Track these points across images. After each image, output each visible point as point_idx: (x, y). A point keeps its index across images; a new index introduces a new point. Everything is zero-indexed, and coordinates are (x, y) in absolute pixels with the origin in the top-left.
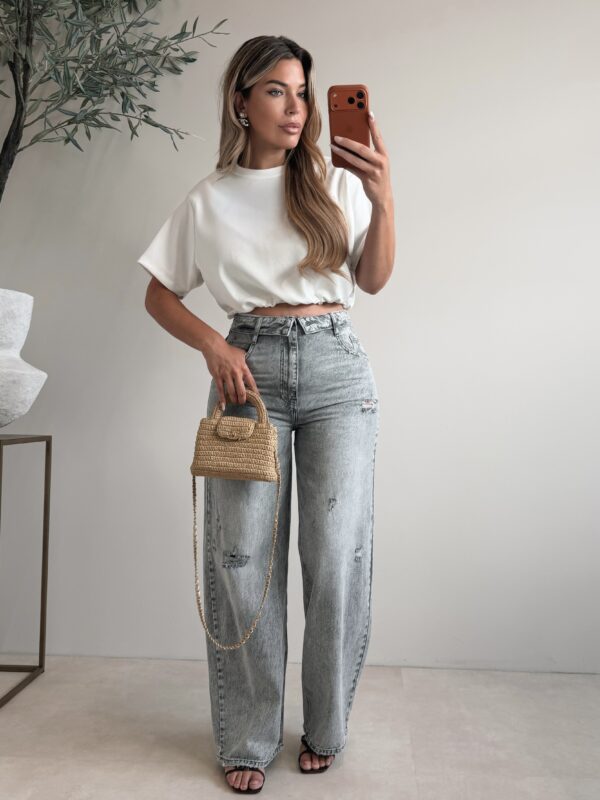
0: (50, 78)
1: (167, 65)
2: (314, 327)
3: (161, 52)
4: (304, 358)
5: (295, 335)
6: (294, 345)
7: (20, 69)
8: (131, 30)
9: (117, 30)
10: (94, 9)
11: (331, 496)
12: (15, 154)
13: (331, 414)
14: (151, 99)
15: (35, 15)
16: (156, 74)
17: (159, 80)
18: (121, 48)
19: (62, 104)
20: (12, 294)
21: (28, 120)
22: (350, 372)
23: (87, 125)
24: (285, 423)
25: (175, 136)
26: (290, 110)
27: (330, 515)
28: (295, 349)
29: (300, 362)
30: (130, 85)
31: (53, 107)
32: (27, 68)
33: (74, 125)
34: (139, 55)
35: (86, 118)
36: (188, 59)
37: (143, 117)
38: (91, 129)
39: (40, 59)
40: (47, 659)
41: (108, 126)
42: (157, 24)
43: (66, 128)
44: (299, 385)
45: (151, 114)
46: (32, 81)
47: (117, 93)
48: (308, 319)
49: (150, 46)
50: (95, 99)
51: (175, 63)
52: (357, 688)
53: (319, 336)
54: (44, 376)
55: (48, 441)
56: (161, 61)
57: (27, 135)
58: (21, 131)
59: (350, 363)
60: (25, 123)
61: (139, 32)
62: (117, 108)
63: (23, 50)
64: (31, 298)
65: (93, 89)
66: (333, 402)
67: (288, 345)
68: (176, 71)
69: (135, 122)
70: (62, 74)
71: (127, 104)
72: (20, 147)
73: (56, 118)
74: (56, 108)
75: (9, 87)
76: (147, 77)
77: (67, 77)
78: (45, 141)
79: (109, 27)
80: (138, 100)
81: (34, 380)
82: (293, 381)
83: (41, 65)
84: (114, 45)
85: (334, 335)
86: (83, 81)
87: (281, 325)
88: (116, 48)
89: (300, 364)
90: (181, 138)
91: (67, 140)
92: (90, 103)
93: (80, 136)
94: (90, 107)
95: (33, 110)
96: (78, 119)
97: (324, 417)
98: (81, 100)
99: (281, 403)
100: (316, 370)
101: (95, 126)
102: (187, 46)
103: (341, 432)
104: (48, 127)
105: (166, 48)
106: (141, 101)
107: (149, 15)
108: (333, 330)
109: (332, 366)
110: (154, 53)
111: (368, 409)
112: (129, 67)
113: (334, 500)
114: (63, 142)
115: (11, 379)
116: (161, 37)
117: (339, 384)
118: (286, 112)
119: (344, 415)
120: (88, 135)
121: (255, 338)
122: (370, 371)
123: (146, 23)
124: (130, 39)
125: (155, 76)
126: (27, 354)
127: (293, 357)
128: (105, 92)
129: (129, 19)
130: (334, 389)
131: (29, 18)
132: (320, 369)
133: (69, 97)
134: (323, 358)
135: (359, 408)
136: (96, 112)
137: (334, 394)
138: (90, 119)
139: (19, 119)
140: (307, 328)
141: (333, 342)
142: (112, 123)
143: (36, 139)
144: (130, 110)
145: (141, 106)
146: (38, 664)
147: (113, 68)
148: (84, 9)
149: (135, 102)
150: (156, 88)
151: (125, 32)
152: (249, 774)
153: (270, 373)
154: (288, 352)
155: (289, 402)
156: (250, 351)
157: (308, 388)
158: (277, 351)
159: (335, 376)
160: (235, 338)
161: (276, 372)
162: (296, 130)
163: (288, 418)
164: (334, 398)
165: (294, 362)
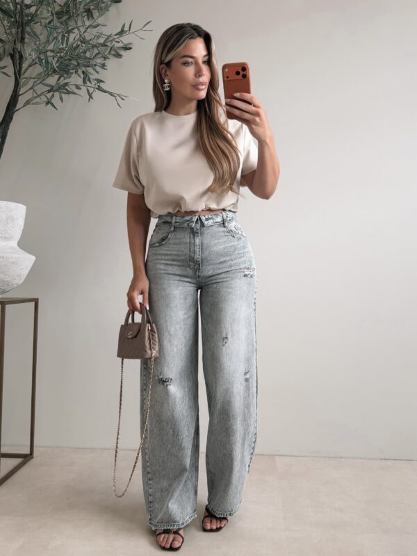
0: (36, 63)
1: (113, 52)
2: (210, 222)
3: (109, 44)
4: (205, 242)
5: (198, 226)
6: (197, 233)
7: (17, 58)
8: (89, 30)
9: (79, 30)
10: (65, 18)
11: (224, 335)
12: (14, 113)
13: (224, 278)
14: (103, 75)
15: (26, 23)
16: (105, 58)
17: (108, 62)
18: (81, 42)
19: (43, 80)
20: (13, 205)
21: (22, 91)
22: (236, 249)
23: (60, 93)
24: (193, 285)
25: (118, 98)
27: (224, 348)
28: (198, 236)
29: (202, 244)
30: (88, 66)
31: (39, 82)
32: (21, 57)
33: (51, 94)
34: (94, 46)
35: (60, 88)
36: (127, 48)
37: (97, 87)
38: (63, 95)
39: (29, 52)
41: (74, 93)
42: (105, 26)
43: (47, 95)
44: (202, 259)
45: (101, 84)
46: (25, 66)
47: (80, 72)
48: (207, 217)
49: (101, 40)
50: (65, 75)
51: (118, 51)
53: (214, 227)
54: (33, 258)
55: (36, 301)
56: (109, 49)
57: (21, 100)
58: (18, 98)
59: (236, 243)
60: (20, 93)
61: (94, 31)
62: (80, 81)
63: (19, 46)
64: (24, 207)
65: (64, 70)
66: (225, 270)
67: (194, 233)
68: (119, 56)
69: (91, 90)
70: (44, 61)
71: (86, 78)
72: (17, 108)
73: (41, 88)
75: (10, 70)
76: (99, 61)
77: (47, 62)
78: (33, 104)
79: (74, 29)
80: (94, 76)
81: (27, 261)
82: (197, 257)
83: (30, 55)
84: (78, 40)
85: (224, 227)
86: (57, 65)
87: (188, 221)
88: (79, 43)
90: (122, 99)
91: (48, 103)
92: (62, 78)
93: (56, 100)
94: (62, 81)
95: (25, 84)
96: (54, 89)
97: (218, 281)
98: (57, 77)
99: (190, 272)
100: (212, 249)
101: (65, 93)
102: (125, 39)
103: (230, 291)
104: (35, 95)
105: (112, 41)
106: (96, 76)
107: (100, 20)
108: (223, 224)
109: (223, 246)
110: (104, 45)
111: (248, 275)
112: (88, 55)
113: (227, 338)
114: (45, 104)
115: (11, 260)
116: (109, 34)
117: (228, 258)
118: (196, 76)
119: (232, 278)
120: (61, 99)
121: (172, 229)
122: (249, 248)
123: (98, 25)
124: (88, 36)
125: (105, 60)
126: (22, 244)
127: (197, 241)
128: (71, 71)
129: (87, 23)
130: (225, 262)
131: (22, 25)
132: (215, 249)
133: (49, 75)
134: (217, 241)
135: (242, 274)
136: (66, 84)
137: (225, 265)
138: (62, 89)
139: (16, 91)
140: (206, 223)
141: (224, 232)
142: (76, 91)
143: (27, 103)
144: (88, 83)
145: (96, 80)
146: (29, 453)
147: (77, 55)
148: (58, 18)
149: (92, 77)
150: (106, 67)
151: (84, 32)
152: (172, 537)
153: (183, 251)
154: (194, 238)
155: (195, 271)
156: (170, 236)
157: (207, 261)
158: (186, 237)
159: (225, 253)
160: (160, 229)
161: (187, 251)
162: (204, 87)
163: (195, 281)
164: (225, 268)
165: (198, 244)
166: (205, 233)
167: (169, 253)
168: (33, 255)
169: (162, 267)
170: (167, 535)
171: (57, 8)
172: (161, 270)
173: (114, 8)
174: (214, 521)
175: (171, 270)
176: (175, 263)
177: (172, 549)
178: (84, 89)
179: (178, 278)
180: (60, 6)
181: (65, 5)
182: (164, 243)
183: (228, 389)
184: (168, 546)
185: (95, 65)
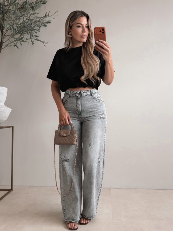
0: (9, 29)
1: (43, 24)
2: (85, 94)
3: (41, 21)
4: (82, 102)
5: (80, 96)
8: (32, 15)
11: (90, 143)
13: (91, 119)
14: (38, 34)
17: (41, 29)
19: (13, 36)
20: (1, 88)
22: (97, 106)
24: (78, 121)
25: (44, 43)
27: (90, 148)
28: (80, 100)
29: (81, 103)
30: (32, 30)
31: (11, 37)
32: (3, 27)
33: (16, 42)
36: (48, 23)
40: (13, 187)
43: (14, 42)
44: (81, 110)
46: (4, 30)
47: (28, 33)
48: (84, 92)
49: (38, 20)
51: (45, 24)
53: (87, 96)
54: (11, 110)
55: (13, 127)
56: (41, 23)
57: (4, 45)
58: (2, 44)
59: (97, 104)
60: (3, 42)
61: (34, 16)
62: (28, 37)
63: (2, 22)
64: (7, 89)
65: (21, 32)
66: (91, 115)
67: (78, 99)
68: (45, 26)
69: (33, 41)
71: (31, 35)
72: (2, 48)
73: (12, 40)
74: (12, 37)
76: (37, 28)
77: (13, 29)
78: (9, 46)
80: (34, 34)
81: (8, 111)
82: (80, 109)
83: (6, 26)
84: (27, 20)
85: (92, 96)
89: (81, 104)
90: (46, 44)
91: (15, 46)
93: (18, 45)
95: (5, 38)
96: (17, 40)
97: (89, 120)
98: (19, 35)
99: (77, 116)
101: (22, 42)
102: (47, 19)
103: (94, 124)
104: (10, 42)
106: (36, 34)
107: (37, 11)
108: (91, 95)
109: (91, 105)
110: (39, 21)
111: (102, 117)
112: (32, 26)
113: (91, 144)
114: (14, 46)
115: (1, 111)
116: (40, 17)
117: (93, 110)
119: (95, 119)
120: (21, 44)
121: (69, 96)
123: (35, 13)
124: (31, 18)
125: (39, 28)
126: (7, 104)
127: (79, 102)
128: (25, 32)
130: (91, 112)
131: (3, 14)
132: (87, 105)
133: (16, 34)
134: (87, 102)
135: (100, 117)
136: (22, 38)
137: (92, 113)
138: (21, 40)
140: (83, 94)
142: (27, 41)
143: (7, 46)
144: (32, 37)
145: (35, 36)
146: (11, 188)
147: (27, 26)
148: (20, 10)
149: (34, 35)
150: (40, 31)
151: (30, 16)
152: (74, 224)
153: (73, 107)
154: (78, 101)
155: (79, 115)
156: (68, 100)
157: (84, 111)
158: (74, 100)
159: (92, 107)
160: (65, 97)
161: (75, 106)
162: (85, 37)
163: (79, 120)
164: (92, 114)
165: (79, 103)
166: (83, 99)
167: (68, 107)
168: (11, 108)
170: (71, 224)
171: (19, 6)
173: (43, 6)
174: (85, 220)
176: (70, 111)
178: (30, 41)
179: (72, 118)
180: (21, 5)
182: (66, 102)
183: (91, 165)
184: (73, 228)
185: (35, 30)
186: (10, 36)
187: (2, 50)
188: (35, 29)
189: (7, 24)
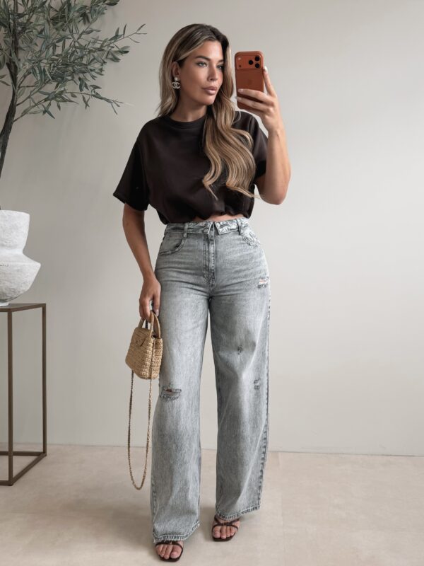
0: (30, 73)
1: (110, 56)
2: (224, 230)
3: (105, 48)
4: (218, 249)
5: (213, 233)
6: (212, 240)
7: (13, 68)
8: (83, 36)
9: (73, 36)
12: (12, 123)
13: (238, 290)
16: (102, 63)
17: (105, 67)
18: (77, 48)
19: (41, 88)
20: (15, 214)
21: (19, 101)
22: (252, 258)
23: (57, 101)
25: (114, 104)
26: (211, 77)
28: (213, 243)
30: (86, 72)
31: (35, 91)
32: (16, 67)
33: (49, 102)
35: (56, 96)
36: (123, 52)
37: (93, 93)
38: (60, 104)
39: (23, 63)
40: (48, 447)
41: (70, 101)
42: (99, 31)
43: (44, 104)
44: (216, 268)
46: (20, 76)
47: (76, 78)
48: (221, 223)
49: (98, 46)
50: (62, 82)
51: (115, 55)
52: (264, 476)
53: (228, 235)
54: (38, 265)
55: (44, 307)
56: (106, 53)
57: (19, 110)
58: (15, 108)
59: (252, 251)
60: (18, 103)
61: (88, 37)
62: (76, 88)
63: (14, 56)
64: (28, 215)
65: (60, 78)
66: (239, 280)
67: (208, 240)
68: (116, 60)
69: (87, 97)
71: (83, 85)
72: (15, 118)
73: (39, 97)
74: (38, 91)
75: (8, 80)
76: (97, 66)
78: (30, 113)
80: (90, 82)
81: (31, 268)
82: (212, 265)
83: (24, 65)
84: (72, 47)
85: (240, 234)
87: (202, 227)
88: (73, 49)
89: (216, 254)
90: (118, 105)
91: (45, 112)
92: (59, 86)
93: (53, 108)
94: (59, 89)
95: (22, 94)
96: (50, 98)
97: (232, 293)
98: (54, 84)
99: (203, 281)
100: (227, 258)
101: (61, 101)
102: (120, 44)
104: (33, 104)
105: (107, 46)
106: (92, 82)
107: (94, 26)
108: (239, 231)
109: (239, 255)
110: (101, 49)
111: (262, 285)
112: (84, 61)
114: (42, 113)
115: (16, 268)
116: (103, 40)
117: (244, 267)
118: (208, 79)
119: (246, 290)
120: (59, 107)
121: (185, 235)
123: (92, 31)
124: (83, 43)
125: (102, 65)
126: (29, 251)
127: (212, 248)
128: (68, 78)
130: (240, 271)
132: (229, 257)
133: (45, 83)
134: (232, 249)
136: (62, 92)
137: (240, 274)
138: (59, 97)
140: (220, 230)
141: (239, 239)
142: (73, 99)
143: (25, 112)
144: (85, 89)
145: (92, 86)
146: (42, 451)
147: (73, 62)
148: (55, 24)
149: (88, 83)
150: (103, 73)
151: (78, 38)
152: (171, 547)
153: (197, 259)
154: (208, 245)
155: (209, 280)
156: (183, 243)
157: (222, 270)
158: (200, 244)
159: (241, 261)
160: (170, 236)
161: (201, 259)
162: (214, 92)
164: (239, 277)
165: (212, 252)
166: (220, 241)
167: (183, 260)
168: (39, 262)
169: (175, 274)
170: (166, 546)
171: (53, 14)
172: (173, 277)
173: (109, 12)
175: (184, 278)
176: (188, 271)
177: (171, 560)
178: (79, 98)
179: (190, 286)
180: (56, 11)
181: (60, 9)
182: (177, 249)
184: (168, 557)
185: (91, 70)
186: (32, 89)
187: (14, 123)
188: (92, 68)
189: (25, 61)
